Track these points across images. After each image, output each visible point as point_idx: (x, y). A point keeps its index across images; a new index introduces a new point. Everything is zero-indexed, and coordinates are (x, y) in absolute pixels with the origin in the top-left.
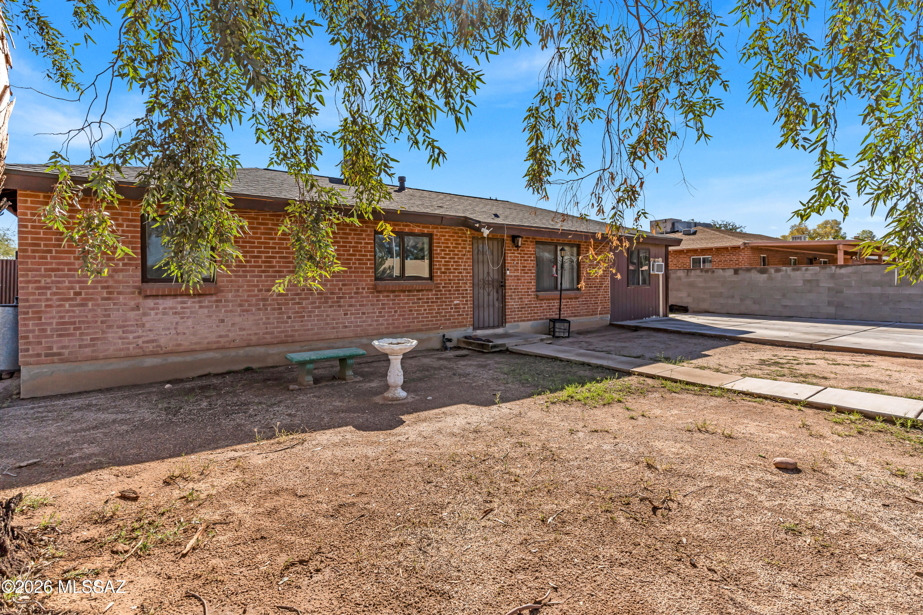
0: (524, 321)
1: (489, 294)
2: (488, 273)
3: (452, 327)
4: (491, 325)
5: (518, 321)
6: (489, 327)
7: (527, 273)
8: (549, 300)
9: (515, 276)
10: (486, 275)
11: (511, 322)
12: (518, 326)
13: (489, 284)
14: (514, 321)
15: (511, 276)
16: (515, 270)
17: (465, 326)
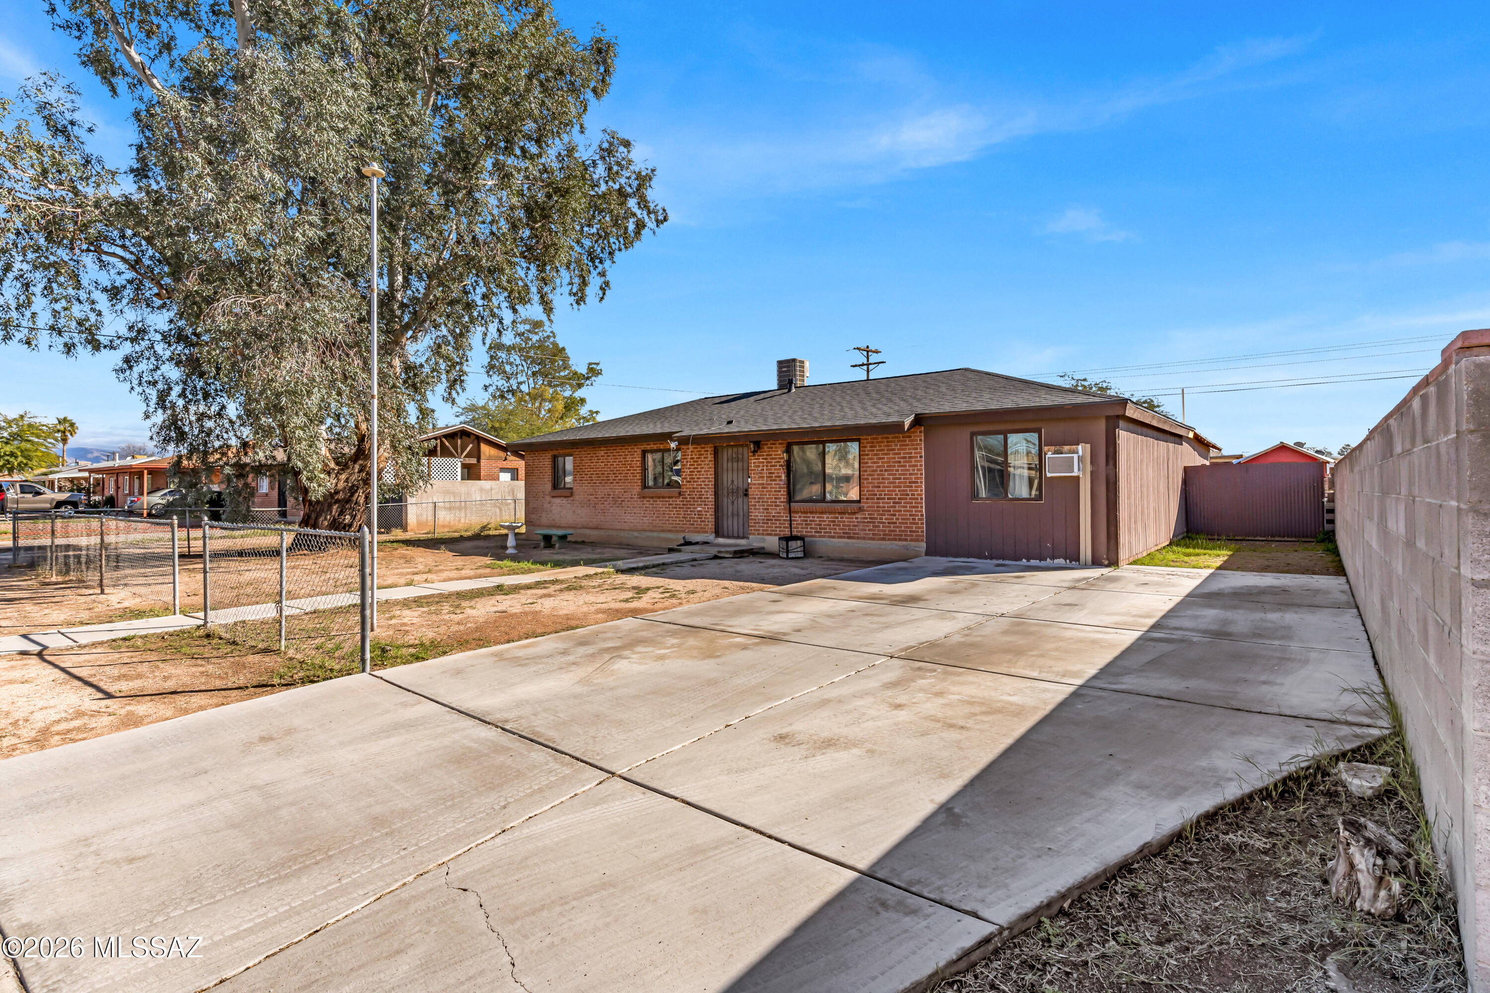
0: (770, 535)
1: (733, 503)
2: (733, 481)
3: (695, 532)
4: (736, 534)
5: (763, 534)
6: (733, 537)
7: (775, 480)
8: (806, 513)
9: (759, 484)
10: (730, 483)
11: (754, 534)
12: (764, 541)
13: (733, 493)
14: (759, 534)
15: (755, 484)
16: (760, 477)
17: (706, 532)
